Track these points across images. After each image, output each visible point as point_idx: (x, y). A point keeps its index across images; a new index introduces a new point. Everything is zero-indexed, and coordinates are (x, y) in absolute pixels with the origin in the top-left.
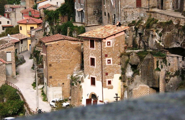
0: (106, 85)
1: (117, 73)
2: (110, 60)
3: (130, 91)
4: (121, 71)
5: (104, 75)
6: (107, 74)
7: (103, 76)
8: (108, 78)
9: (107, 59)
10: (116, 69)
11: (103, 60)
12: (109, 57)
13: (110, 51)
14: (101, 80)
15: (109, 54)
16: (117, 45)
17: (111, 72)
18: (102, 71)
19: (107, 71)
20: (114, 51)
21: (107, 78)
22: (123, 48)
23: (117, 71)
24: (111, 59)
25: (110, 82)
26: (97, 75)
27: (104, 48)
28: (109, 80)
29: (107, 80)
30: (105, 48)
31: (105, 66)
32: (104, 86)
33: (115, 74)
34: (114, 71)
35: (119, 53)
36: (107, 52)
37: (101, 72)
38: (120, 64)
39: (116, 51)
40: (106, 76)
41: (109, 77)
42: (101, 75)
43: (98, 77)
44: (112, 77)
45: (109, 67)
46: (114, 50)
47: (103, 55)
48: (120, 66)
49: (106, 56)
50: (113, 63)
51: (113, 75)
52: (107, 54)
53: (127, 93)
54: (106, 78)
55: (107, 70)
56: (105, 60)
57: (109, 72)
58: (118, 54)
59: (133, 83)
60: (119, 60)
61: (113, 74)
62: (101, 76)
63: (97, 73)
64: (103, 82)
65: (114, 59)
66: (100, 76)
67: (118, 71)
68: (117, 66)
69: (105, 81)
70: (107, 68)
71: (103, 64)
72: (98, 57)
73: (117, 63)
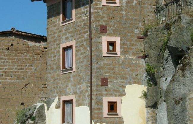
0: (102, 113)
1: (135, 83)
2: (115, 42)
4: (144, 75)
5: (97, 85)
6: (104, 82)
7: (94, 88)
8: (107, 95)
9: (105, 39)
10: (132, 70)
11: (93, 41)
12: (110, 35)
13: (114, 18)
14: (88, 100)
15: (110, 26)
16: (134, 4)
17: (116, 78)
18: (91, 73)
19: (106, 73)
20: (127, 19)
21: (105, 93)
22: (151, 12)
23: (134, 76)
24: (117, 40)
26: (78, 91)
27: (97, 8)
28: (112, 99)
29: (106, 100)
30: (101, 9)
31: (100, 58)
32: (97, 118)
33: (130, 83)
34: (125, 74)
35: (140, 25)
36: (104, 19)
37: (88, 78)
39: (132, 20)
40: (103, 89)
41: (109, 90)
42: (87, 87)
43: (80, 96)
44: (119, 91)
45: (110, 62)
46: (125, 17)
47: (94, 26)
48: (142, 62)
49: (103, 30)
50: (124, 52)
51: (124, 87)
52: (104, 24)
54: (102, 95)
56: (99, 40)
57: (110, 77)
58: (138, 28)
60: (141, 46)
61: (122, 84)
62: (89, 89)
63: (79, 84)
64: (93, 107)
65: (125, 41)
66: (86, 91)
67: (139, 76)
68: (134, 62)
69: (100, 103)
70: (104, 64)
71: (93, 54)
73: (134, 54)
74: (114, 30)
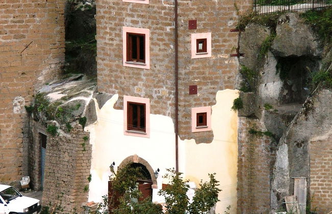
0: (190, 128)
1: (227, 87)
2: (206, 40)
3: (299, 145)
4: (238, 79)
5: (185, 95)
6: (193, 90)
7: (181, 98)
8: (196, 105)
9: (195, 36)
10: (224, 72)
11: (180, 39)
12: (200, 31)
13: (204, 9)
14: (170, 109)
15: (201, 20)
17: (206, 84)
18: (177, 79)
19: (195, 78)
20: (220, 9)
21: (194, 103)
23: (226, 79)
24: (208, 36)
25: (202, 119)
26: (155, 96)
28: (201, 110)
29: (195, 111)
31: (189, 61)
32: (185, 133)
33: (221, 89)
34: (217, 78)
35: (235, 15)
36: (193, 12)
37: (170, 83)
38: (239, 55)
39: (225, 9)
40: (191, 98)
41: (198, 99)
42: (170, 93)
43: (157, 102)
44: (208, 99)
45: (200, 65)
46: (217, 6)
47: (182, 21)
48: (235, 61)
49: (193, 25)
50: (215, 51)
51: (215, 94)
52: (194, 19)
53: (289, 151)
54: (190, 106)
55: (196, 75)
56: (187, 39)
57: (200, 83)
58: (231, 19)
59: (310, 117)
60: (233, 41)
61: (212, 90)
62: (172, 96)
63: (155, 87)
64: (179, 120)
65: (216, 37)
66: (168, 99)
67: (231, 79)
68: (226, 62)
69: (188, 115)
70: (193, 68)
71: (179, 55)
72: (162, 29)
73: (227, 52)
74: (204, 24)
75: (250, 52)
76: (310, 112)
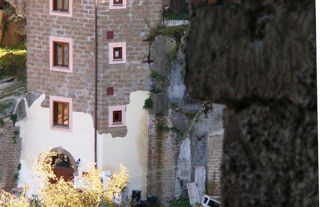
0: (107, 124)
1: (139, 89)
2: (121, 48)
3: (199, 139)
4: (149, 82)
5: (104, 95)
6: (110, 91)
7: (100, 98)
8: (113, 104)
9: (112, 45)
10: (137, 76)
11: (100, 47)
12: (117, 41)
13: (120, 22)
14: (91, 108)
15: (117, 31)
16: (140, 4)
17: (121, 86)
19: (112, 81)
20: (133, 22)
21: (111, 102)
22: (157, 12)
23: (139, 81)
24: (123, 45)
25: (117, 116)
26: (77, 96)
27: (104, 13)
28: (117, 108)
29: (112, 109)
30: (108, 13)
31: (107, 66)
32: (103, 128)
33: (134, 90)
34: (130, 81)
35: (146, 27)
36: (111, 24)
37: (91, 85)
38: (149, 61)
39: (138, 22)
40: (108, 98)
41: (114, 99)
42: (90, 94)
43: (79, 101)
44: (123, 99)
45: (116, 70)
46: (131, 20)
47: (101, 32)
48: (146, 66)
49: (110, 36)
50: (129, 58)
51: (129, 94)
52: (111, 30)
53: (191, 145)
54: (107, 104)
55: (112, 78)
56: (105, 47)
57: (116, 85)
58: (143, 31)
59: (209, 115)
60: (145, 50)
61: (126, 92)
62: (92, 97)
63: (77, 88)
64: (98, 117)
65: (130, 46)
66: (89, 98)
67: (143, 82)
68: (139, 68)
69: (106, 113)
70: (111, 72)
71: (98, 61)
72: (84, 38)
73: (139, 59)
74: (120, 35)
75: (159, 59)
76: (210, 111)
